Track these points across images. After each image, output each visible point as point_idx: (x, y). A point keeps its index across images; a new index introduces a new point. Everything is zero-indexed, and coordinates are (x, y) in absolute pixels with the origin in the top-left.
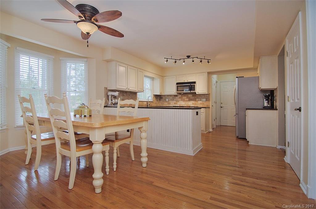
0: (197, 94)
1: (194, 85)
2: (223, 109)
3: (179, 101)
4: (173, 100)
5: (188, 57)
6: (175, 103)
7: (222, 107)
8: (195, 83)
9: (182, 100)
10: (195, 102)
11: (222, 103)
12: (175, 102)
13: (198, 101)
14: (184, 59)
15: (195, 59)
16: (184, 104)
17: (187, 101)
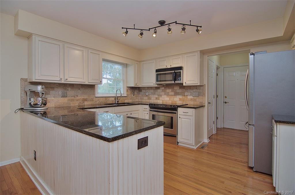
0: (184, 85)
1: (180, 72)
2: (228, 105)
3: (162, 95)
4: (154, 94)
5: (162, 23)
6: (156, 98)
7: (226, 103)
8: (181, 68)
9: (165, 94)
10: (184, 97)
11: (226, 97)
12: (157, 96)
13: (187, 96)
14: (155, 28)
15: (172, 26)
16: (169, 100)
17: (172, 95)
